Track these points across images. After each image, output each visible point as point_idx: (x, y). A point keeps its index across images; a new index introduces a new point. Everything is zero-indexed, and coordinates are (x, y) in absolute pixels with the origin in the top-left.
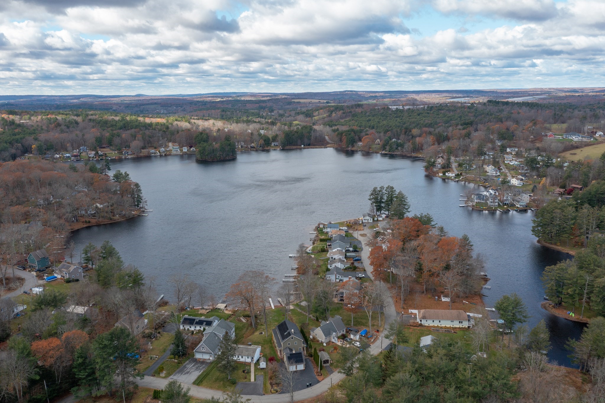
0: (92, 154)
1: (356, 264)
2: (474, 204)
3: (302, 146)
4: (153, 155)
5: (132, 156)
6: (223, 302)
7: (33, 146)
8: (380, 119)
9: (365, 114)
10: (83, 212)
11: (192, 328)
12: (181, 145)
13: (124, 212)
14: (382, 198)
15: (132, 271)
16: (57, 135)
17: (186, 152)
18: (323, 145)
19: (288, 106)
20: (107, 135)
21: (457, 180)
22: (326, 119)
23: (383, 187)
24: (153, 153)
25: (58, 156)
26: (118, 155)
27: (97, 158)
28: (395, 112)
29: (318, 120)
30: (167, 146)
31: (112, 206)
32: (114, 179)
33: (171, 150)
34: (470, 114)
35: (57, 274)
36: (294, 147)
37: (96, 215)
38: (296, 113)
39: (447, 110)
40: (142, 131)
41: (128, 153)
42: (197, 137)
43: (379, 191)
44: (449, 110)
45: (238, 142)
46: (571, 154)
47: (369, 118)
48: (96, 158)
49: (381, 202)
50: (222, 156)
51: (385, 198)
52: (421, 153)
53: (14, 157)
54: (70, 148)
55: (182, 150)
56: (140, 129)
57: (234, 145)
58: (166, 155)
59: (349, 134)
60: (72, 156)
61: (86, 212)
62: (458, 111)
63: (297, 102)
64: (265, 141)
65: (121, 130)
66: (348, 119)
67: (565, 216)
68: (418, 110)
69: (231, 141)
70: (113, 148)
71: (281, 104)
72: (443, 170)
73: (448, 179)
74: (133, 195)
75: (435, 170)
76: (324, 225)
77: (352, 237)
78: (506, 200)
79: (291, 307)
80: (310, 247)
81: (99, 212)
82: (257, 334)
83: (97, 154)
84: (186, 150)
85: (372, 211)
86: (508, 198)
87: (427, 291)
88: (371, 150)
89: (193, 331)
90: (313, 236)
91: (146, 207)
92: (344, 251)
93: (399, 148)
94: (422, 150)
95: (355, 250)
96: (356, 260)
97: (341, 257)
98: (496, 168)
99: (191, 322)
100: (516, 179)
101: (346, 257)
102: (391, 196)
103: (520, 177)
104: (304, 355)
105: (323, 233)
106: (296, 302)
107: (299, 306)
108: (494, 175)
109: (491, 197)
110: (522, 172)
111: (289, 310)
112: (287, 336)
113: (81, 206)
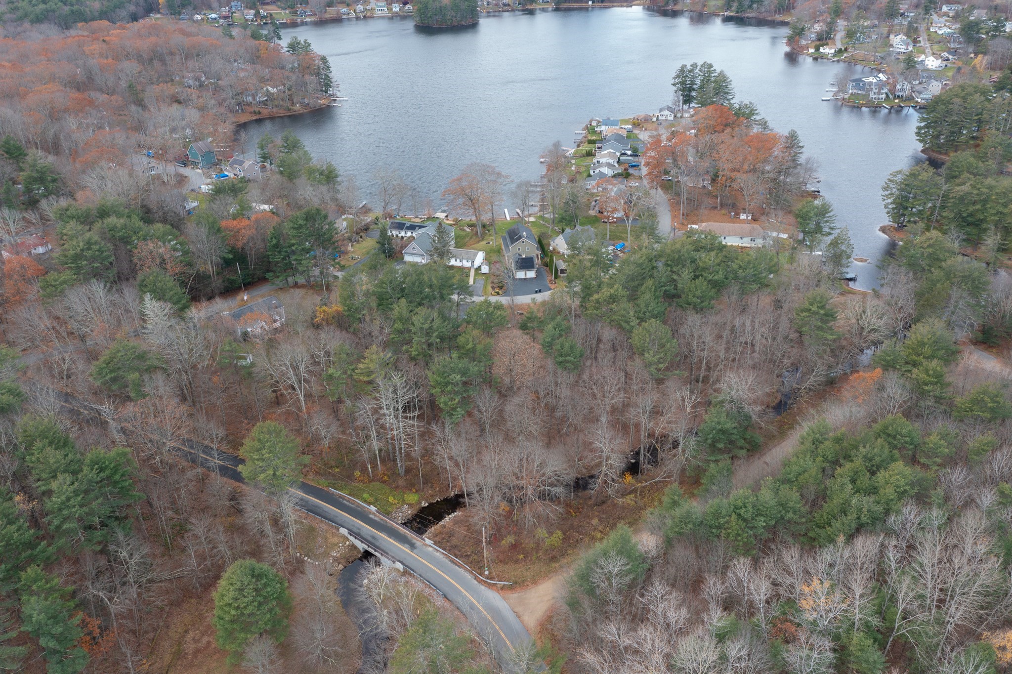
0: (250, 14)
1: (631, 171)
2: (846, 97)
3: (590, 3)
4: (345, 16)
5: (313, 19)
6: (444, 211)
7: (161, 1)
10: (250, 99)
11: (403, 234)
12: (389, 1)
13: (306, 101)
14: (693, 83)
15: (325, 167)
17: (397, 13)
18: (626, 1)
21: (836, 59)
23: (695, 64)
24: (344, 14)
25: (199, 17)
26: (290, 17)
27: (259, 21)
30: (366, 2)
31: (289, 90)
32: (288, 51)
33: (373, 9)
35: (229, 171)
36: (576, 5)
37: (269, 103)
41: (305, 12)
43: (690, 71)
48: (255, 21)
49: (691, 89)
50: (454, 19)
51: (698, 82)
52: (791, 15)
53: (134, 18)
54: (215, 5)
55: (391, 9)
58: (365, 17)
60: (220, 18)
61: (254, 99)
67: (966, 108)
70: (283, 6)
72: (818, 43)
73: (823, 57)
74: (318, 74)
75: (804, 42)
76: (599, 122)
77: (636, 138)
78: (903, 90)
79: (532, 219)
80: (573, 151)
81: (271, 100)
82: (483, 243)
83: (257, 14)
84: (398, 9)
85: (675, 104)
86: (904, 87)
87: (722, 205)
88: (706, 11)
89: (402, 237)
90: (580, 137)
91: (338, 94)
92: (618, 154)
93: (755, 6)
94: (793, 8)
95: (635, 154)
96: (633, 166)
97: (611, 161)
98: (909, 40)
99: (400, 226)
100: (937, 59)
101: (619, 162)
102: (706, 80)
103: (945, 54)
104: (537, 262)
105: (594, 132)
106: (539, 214)
107: (542, 217)
108: (903, 51)
109: (876, 84)
110: (952, 46)
111: (529, 222)
112: (517, 240)
113: (247, 90)
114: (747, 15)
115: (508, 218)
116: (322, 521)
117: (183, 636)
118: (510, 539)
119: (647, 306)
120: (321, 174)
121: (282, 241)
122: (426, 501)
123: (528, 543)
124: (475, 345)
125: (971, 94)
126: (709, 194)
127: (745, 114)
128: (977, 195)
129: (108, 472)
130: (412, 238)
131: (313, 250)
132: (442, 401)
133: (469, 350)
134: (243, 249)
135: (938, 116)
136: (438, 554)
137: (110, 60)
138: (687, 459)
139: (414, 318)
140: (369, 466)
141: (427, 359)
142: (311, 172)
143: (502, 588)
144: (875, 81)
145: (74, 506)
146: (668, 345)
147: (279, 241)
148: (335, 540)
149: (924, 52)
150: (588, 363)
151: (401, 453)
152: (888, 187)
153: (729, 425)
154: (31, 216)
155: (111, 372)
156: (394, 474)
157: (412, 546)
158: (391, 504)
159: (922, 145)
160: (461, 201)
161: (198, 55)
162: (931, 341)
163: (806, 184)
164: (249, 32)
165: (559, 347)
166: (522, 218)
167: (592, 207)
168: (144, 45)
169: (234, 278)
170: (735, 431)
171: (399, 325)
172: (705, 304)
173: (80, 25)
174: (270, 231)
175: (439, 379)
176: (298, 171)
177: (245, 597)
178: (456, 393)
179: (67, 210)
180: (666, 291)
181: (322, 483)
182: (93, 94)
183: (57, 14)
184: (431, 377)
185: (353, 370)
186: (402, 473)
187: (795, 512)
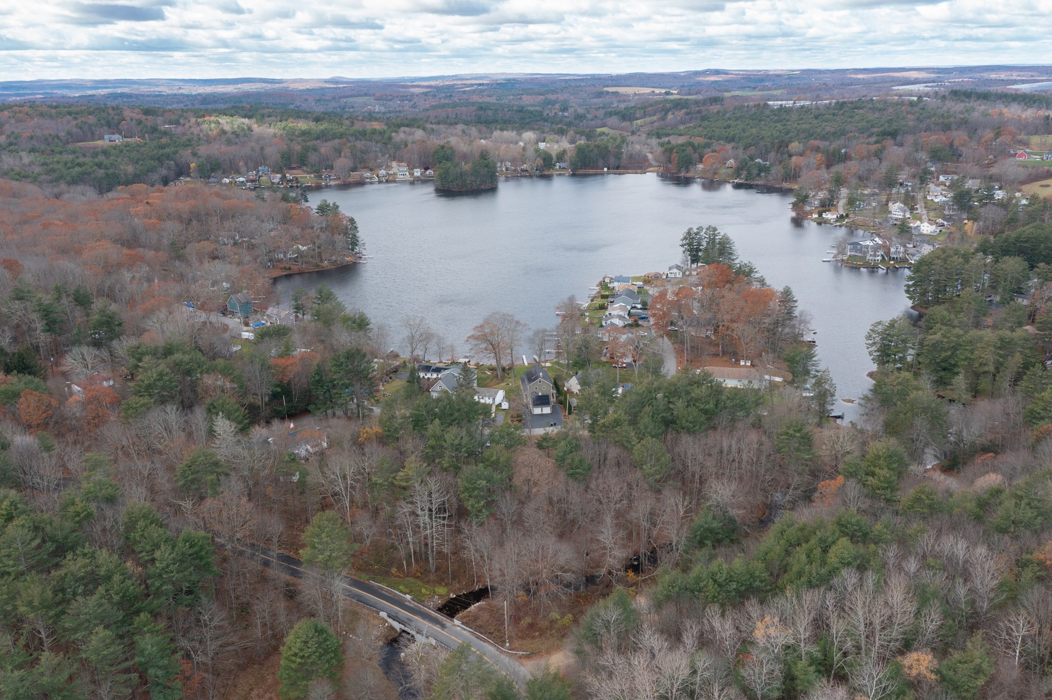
0: (277, 178)
1: (640, 322)
2: (845, 258)
3: (606, 169)
4: (368, 180)
5: (337, 182)
7: (193, 165)
8: (748, 125)
9: (724, 115)
10: (281, 256)
11: (429, 375)
12: (411, 166)
13: (334, 258)
14: (699, 244)
15: (357, 316)
16: (223, 148)
17: (418, 177)
18: (641, 168)
19: (595, 100)
20: (298, 148)
21: (838, 224)
22: (656, 124)
23: (701, 227)
24: (367, 178)
25: (227, 181)
26: (315, 180)
27: (285, 184)
28: (777, 112)
29: (642, 126)
30: (389, 167)
31: (319, 247)
32: (318, 213)
33: (395, 174)
34: (909, 116)
35: (264, 320)
36: (592, 171)
37: (298, 259)
38: (605, 114)
39: (870, 109)
40: (350, 142)
41: (330, 176)
42: (436, 152)
43: (696, 234)
44: (874, 109)
45: (502, 162)
46: (1042, 186)
47: (729, 122)
48: (282, 184)
49: (698, 250)
50: (474, 183)
51: (704, 243)
52: (796, 183)
53: (166, 181)
54: (243, 169)
55: (413, 174)
56: (348, 139)
57: (495, 167)
58: (387, 181)
59: (683, 151)
60: (247, 181)
61: (285, 256)
62: (890, 110)
63: (612, 92)
64: (544, 160)
65: (318, 141)
66: (692, 125)
68: (818, 108)
69: (490, 160)
70: (309, 170)
71: (585, 95)
72: (821, 209)
73: (826, 222)
74: (346, 234)
75: (808, 208)
76: (612, 279)
77: (647, 292)
78: (896, 252)
79: (548, 364)
80: (587, 305)
81: (302, 257)
82: (503, 384)
83: (284, 178)
84: (419, 174)
85: (683, 263)
86: (897, 250)
87: (724, 353)
88: (717, 178)
89: (429, 378)
90: (594, 292)
91: (364, 252)
92: (629, 308)
93: (763, 174)
94: (799, 177)
95: (644, 308)
96: (642, 318)
97: (622, 313)
98: (906, 208)
99: (427, 369)
100: (931, 224)
101: (629, 314)
102: (712, 241)
103: (940, 221)
104: (553, 400)
105: (608, 288)
106: (555, 360)
107: (558, 363)
108: (900, 217)
109: (872, 247)
110: (946, 212)
111: (545, 367)
112: (535, 380)
113: (279, 247)
114: (756, 182)
115: (526, 364)
116: (364, 607)
117: (249, 693)
118: (528, 620)
119: (646, 427)
120: (354, 322)
121: (324, 378)
122: (454, 593)
123: (543, 624)
124: (499, 458)
125: (951, 257)
126: (711, 343)
127: (746, 273)
128: (947, 342)
129: (196, 549)
130: (437, 380)
131: (353, 386)
132: (469, 505)
133: (493, 461)
134: (288, 384)
135: (923, 275)
136: (465, 632)
137: (154, 220)
138: (681, 555)
139: (446, 436)
140: (405, 563)
141: (457, 469)
142: (346, 319)
143: (520, 658)
144: (872, 244)
145: (172, 572)
146: (663, 459)
147: (321, 377)
148: (376, 622)
149: (921, 220)
150: (595, 475)
151: (432, 551)
152: (870, 336)
153: (715, 524)
154: (105, 354)
155: (192, 474)
156: (426, 572)
157: (443, 626)
158: (424, 595)
159: (911, 301)
160: (484, 346)
161: (233, 217)
162: (885, 455)
163: (802, 335)
164: (279, 195)
165: (569, 461)
166: (539, 363)
167: (604, 354)
168: (184, 207)
169: (280, 409)
170: (720, 531)
171: (432, 442)
172: (697, 428)
173: (120, 188)
174: (314, 367)
175: (467, 485)
176: (333, 320)
177: (308, 648)
178: (483, 497)
179: (138, 348)
180: (662, 417)
181: (363, 578)
182: (141, 251)
183: (93, 176)
184: (461, 482)
185: (394, 478)
186: (433, 570)
187: (761, 582)
